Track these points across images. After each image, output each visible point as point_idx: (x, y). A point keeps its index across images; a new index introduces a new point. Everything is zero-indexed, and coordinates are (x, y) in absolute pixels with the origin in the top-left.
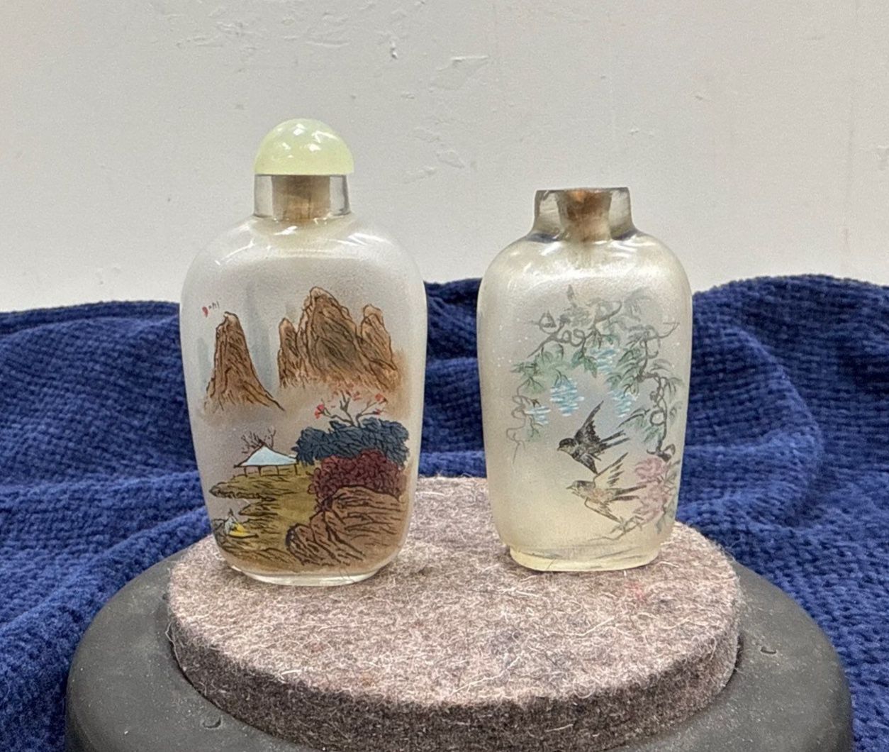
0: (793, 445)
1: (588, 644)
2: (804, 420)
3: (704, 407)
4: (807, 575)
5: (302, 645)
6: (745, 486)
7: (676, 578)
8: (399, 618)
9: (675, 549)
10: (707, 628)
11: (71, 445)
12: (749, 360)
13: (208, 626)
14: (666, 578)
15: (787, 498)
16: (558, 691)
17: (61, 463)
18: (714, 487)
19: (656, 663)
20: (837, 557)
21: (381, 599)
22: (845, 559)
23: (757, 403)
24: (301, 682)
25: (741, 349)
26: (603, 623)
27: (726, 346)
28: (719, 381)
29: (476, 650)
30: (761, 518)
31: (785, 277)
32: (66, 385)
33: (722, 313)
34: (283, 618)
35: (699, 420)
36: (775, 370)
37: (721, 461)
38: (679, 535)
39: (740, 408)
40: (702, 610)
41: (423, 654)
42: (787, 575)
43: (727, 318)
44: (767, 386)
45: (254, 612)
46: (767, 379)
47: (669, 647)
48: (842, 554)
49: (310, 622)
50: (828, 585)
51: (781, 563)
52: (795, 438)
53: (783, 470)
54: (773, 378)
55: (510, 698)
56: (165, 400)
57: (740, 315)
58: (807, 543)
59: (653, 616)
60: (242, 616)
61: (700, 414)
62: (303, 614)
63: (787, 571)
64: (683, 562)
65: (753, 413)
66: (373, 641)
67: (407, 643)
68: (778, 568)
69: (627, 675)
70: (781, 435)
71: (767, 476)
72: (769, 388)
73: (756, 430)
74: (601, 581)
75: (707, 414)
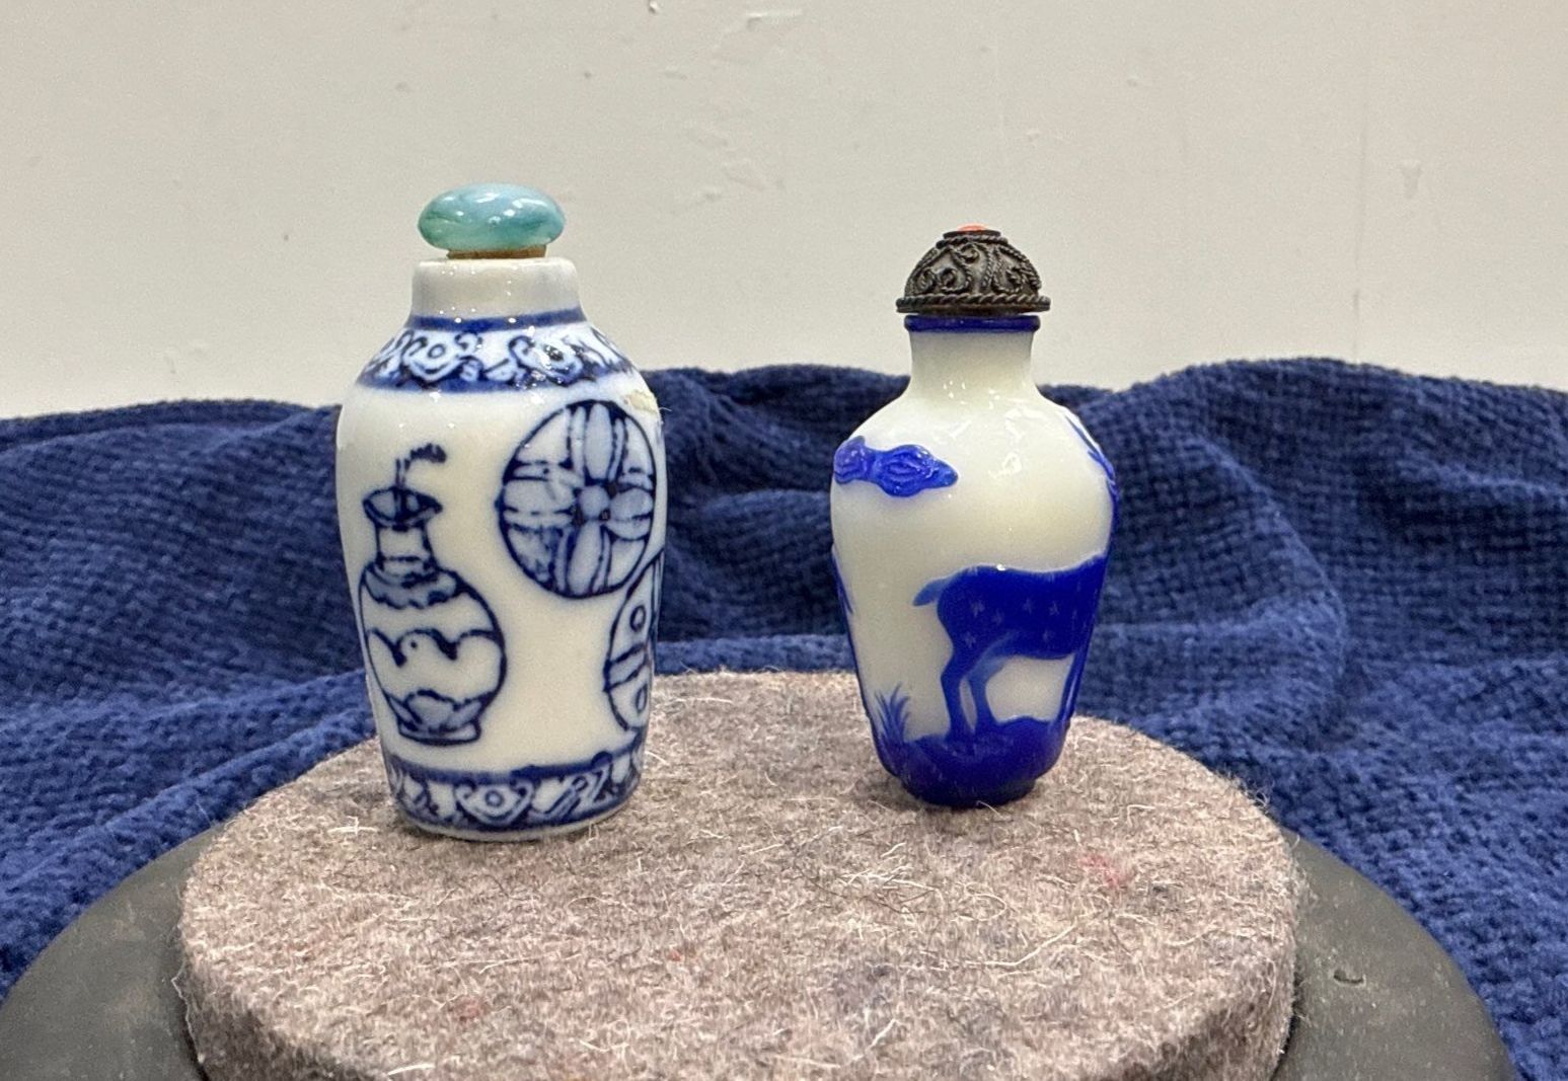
0: (1301, 619)
1: (1030, 983)
2: (1315, 581)
3: (1158, 563)
4: (1356, 834)
5: (441, 1005)
6: (1233, 687)
7: (1174, 843)
8: (645, 938)
9: (1160, 790)
10: (1255, 939)
11: (93, 631)
12: (1224, 488)
13: (248, 968)
14: (1155, 843)
15: (1301, 704)
17: (71, 663)
18: (1183, 690)
19: (1171, 1019)
20: (1406, 802)
21: (610, 901)
22: (1419, 805)
23: (1239, 555)
25: (1212, 469)
26: (1052, 938)
27: (1188, 466)
28: (1177, 522)
29: (803, 1005)
30: (1266, 738)
32: (90, 532)
33: (1177, 415)
34: (408, 946)
35: (1149, 584)
36: (1265, 503)
37: (1194, 648)
38: (1161, 763)
39: (1212, 563)
40: (1236, 905)
41: (695, 1016)
42: (1321, 834)
43: (1185, 423)
44: (1253, 528)
45: (349, 934)
46: (1252, 517)
47: (1191, 985)
48: (1412, 797)
49: (464, 952)
50: (1395, 847)
51: (1309, 814)
52: (1304, 610)
53: (1296, 660)
54: (1263, 515)
56: (265, 558)
57: (1206, 418)
58: (1352, 779)
59: (1145, 920)
60: (323, 944)
61: (1151, 574)
62: (450, 936)
63: (1319, 827)
64: (1177, 812)
65: (1234, 571)
66: (591, 992)
67: (661, 993)
68: (1306, 822)
69: (1117, 1047)
70: (1279, 605)
71: (1268, 671)
72: (1257, 530)
73: (1239, 598)
74: (1035, 854)
75: (1160, 574)
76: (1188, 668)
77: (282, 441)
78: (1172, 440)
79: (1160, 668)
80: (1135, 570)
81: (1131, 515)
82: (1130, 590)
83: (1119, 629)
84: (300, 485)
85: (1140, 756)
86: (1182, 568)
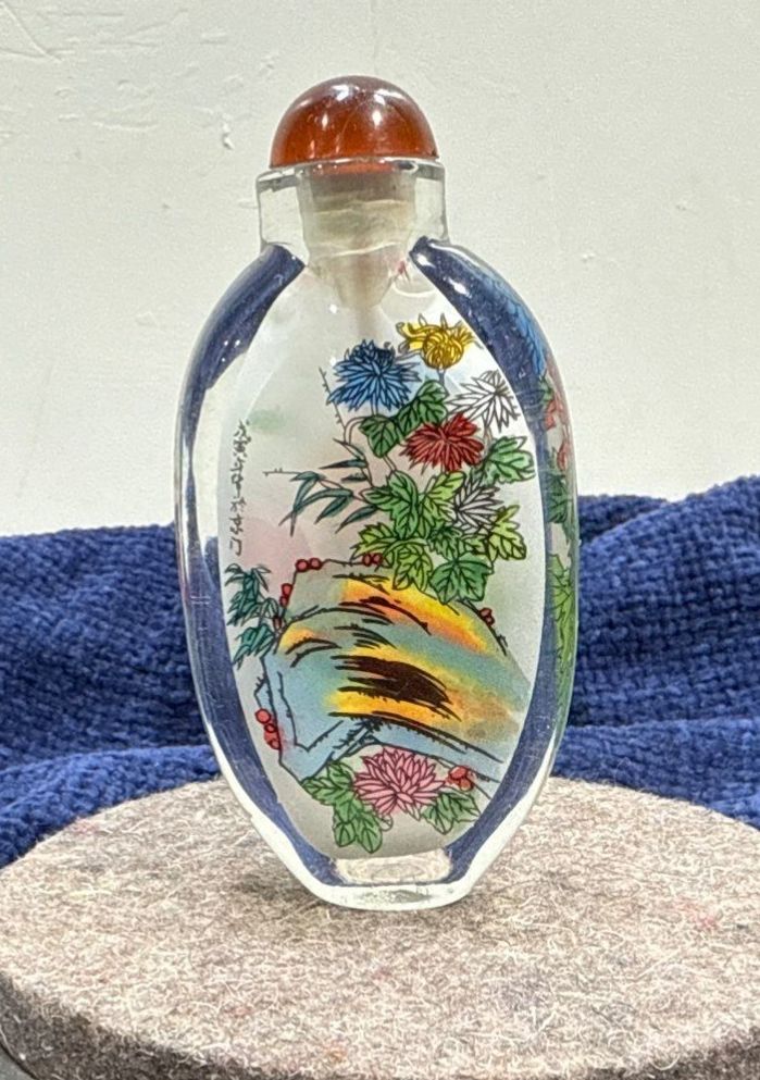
1: (651, 990)
3: (713, 662)
5: (217, 1010)
7: (749, 895)
9: (736, 855)
13: (62, 988)
14: (736, 894)
16: (626, 1060)
21: (315, 941)
24: (232, 1061)
26: (662, 961)
28: (731, 624)
29: (484, 1006)
34: (176, 972)
35: (705, 682)
38: (734, 835)
41: (406, 1013)
45: (127, 964)
49: (220, 976)
55: (557, 1073)
59: (732, 948)
60: (111, 971)
61: (708, 673)
62: (203, 965)
66: (324, 999)
67: (377, 1000)
69: (719, 1030)
74: (640, 903)
75: (716, 673)
76: (745, 761)
78: (725, 547)
79: (721, 760)
80: (692, 670)
81: (688, 618)
82: (688, 687)
83: (682, 724)
85: (717, 830)
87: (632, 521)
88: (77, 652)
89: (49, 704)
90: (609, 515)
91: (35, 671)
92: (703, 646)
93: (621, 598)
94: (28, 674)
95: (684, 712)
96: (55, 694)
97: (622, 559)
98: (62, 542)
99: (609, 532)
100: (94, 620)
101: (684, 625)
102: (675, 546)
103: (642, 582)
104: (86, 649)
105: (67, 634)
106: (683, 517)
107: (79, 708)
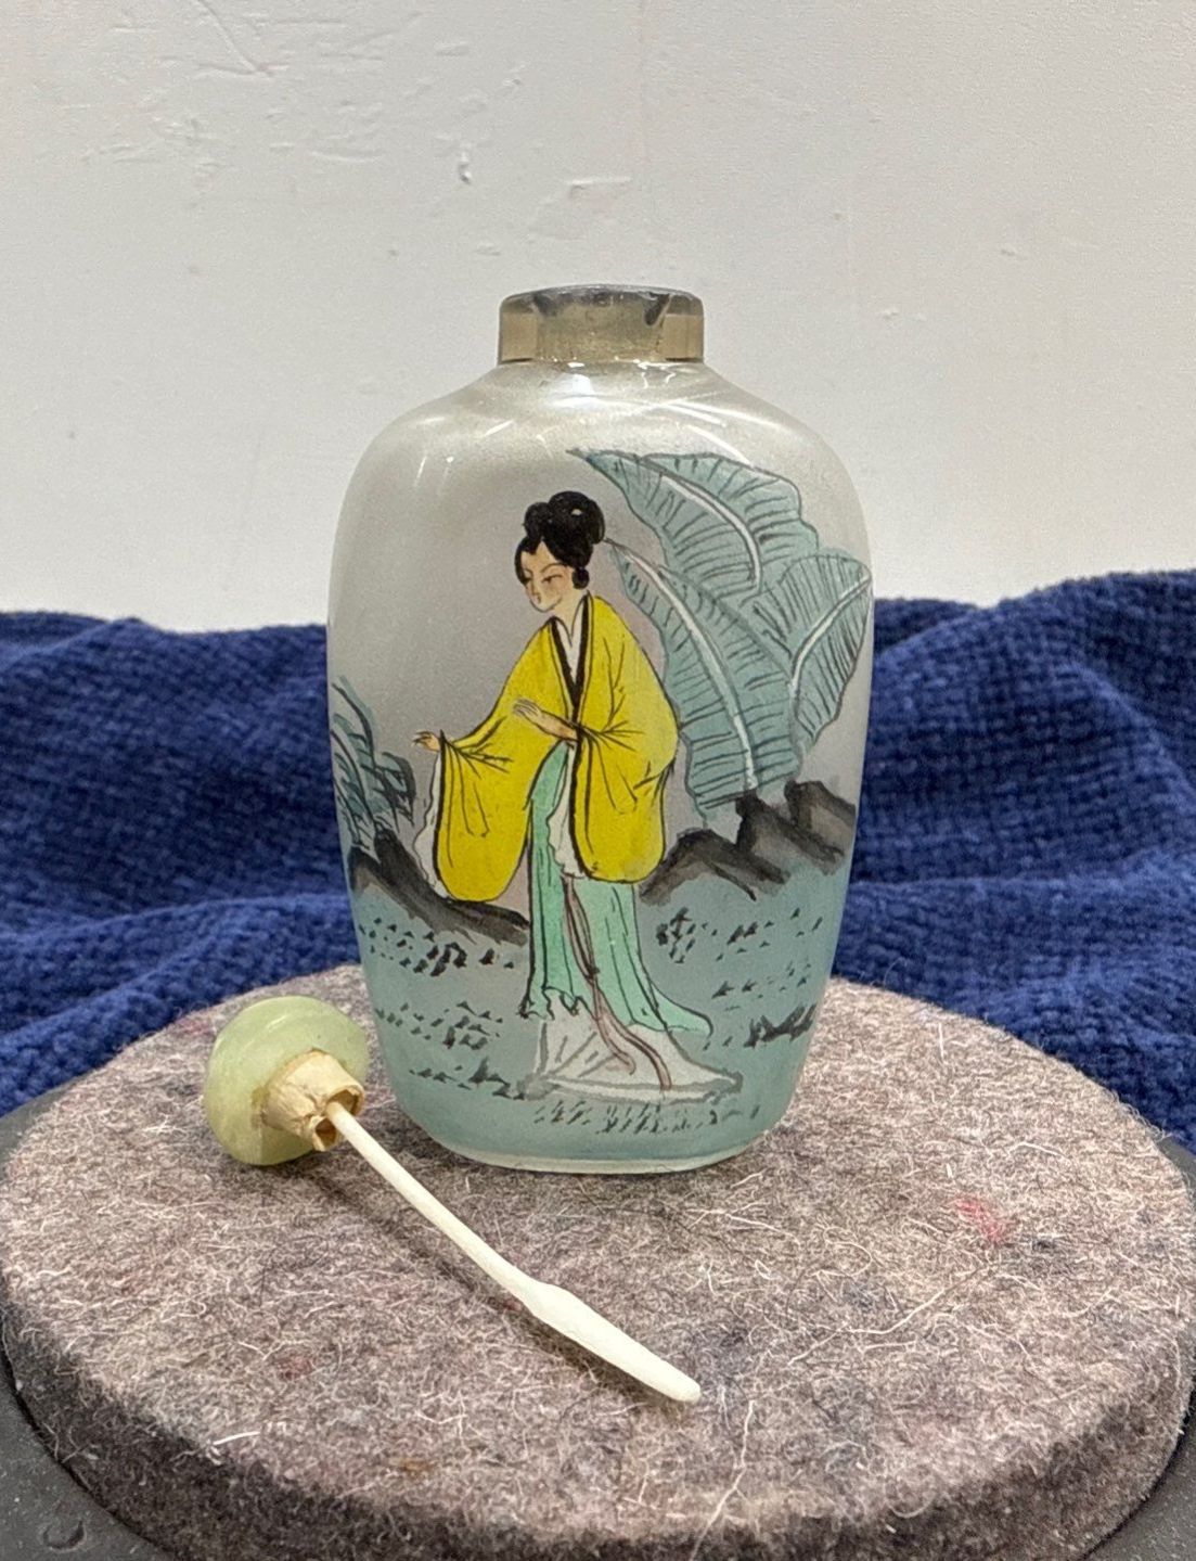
1: (902, 1359)
3: (1021, 805)
5: (264, 1357)
6: (1107, 954)
12: (1100, 722)
13: (65, 1301)
14: (1038, 1182)
16: (853, 1504)
18: (1049, 953)
19: (1063, 1414)
23: (1114, 800)
24: (258, 1463)
26: (925, 1305)
27: (1060, 696)
28: (1045, 759)
30: (1148, 1018)
31: (1163, 574)
33: (1050, 637)
35: (1010, 828)
36: (1148, 739)
37: (1061, 906)
39: (1082, 807)
41: (535, 1384)
43: (1059, 646)
44: (1132, 768)
46: (1131, 755)
53: (1178, 924)
54: (1143, 753)
57: (1083, 639)
59: (1029, 1283)
61: (1013, 817)
65: (1110, 817)
69: (1003, 1448)
70: (1160, 856)
71: (1148, 935)
72: (1137, 772)
73: (1114, 848)
74: (903, 1192)
75: (1024, 818)
76: (1055, 928)
77: (72, 658)
78: (1041, 665)
79: (1023, 926)
80: (994, 813)
81: (994, 750)
82: (988, 835)
83: (978, 882)
84: (92, 707)
85: (1018, 1068)
86: (1049, 810)
87: (930, 631)
88: (270, 768)
89: (237, 827)
90: (905, 623)
91: (222, 789)
92: (1009, 785)
93: (913, 725)
94: (214, 794)
95: (981, 865)
96: (245, 816)
97: (916, 676)
98: (263, 641)
99: (902, 642)
100: (292, 731)
101: (987, 759)
102: (982, 662)
103: (939, 705)
104: (282, 764)
105: (260, 747)
106: (993, 627)
107: (272, 831)
